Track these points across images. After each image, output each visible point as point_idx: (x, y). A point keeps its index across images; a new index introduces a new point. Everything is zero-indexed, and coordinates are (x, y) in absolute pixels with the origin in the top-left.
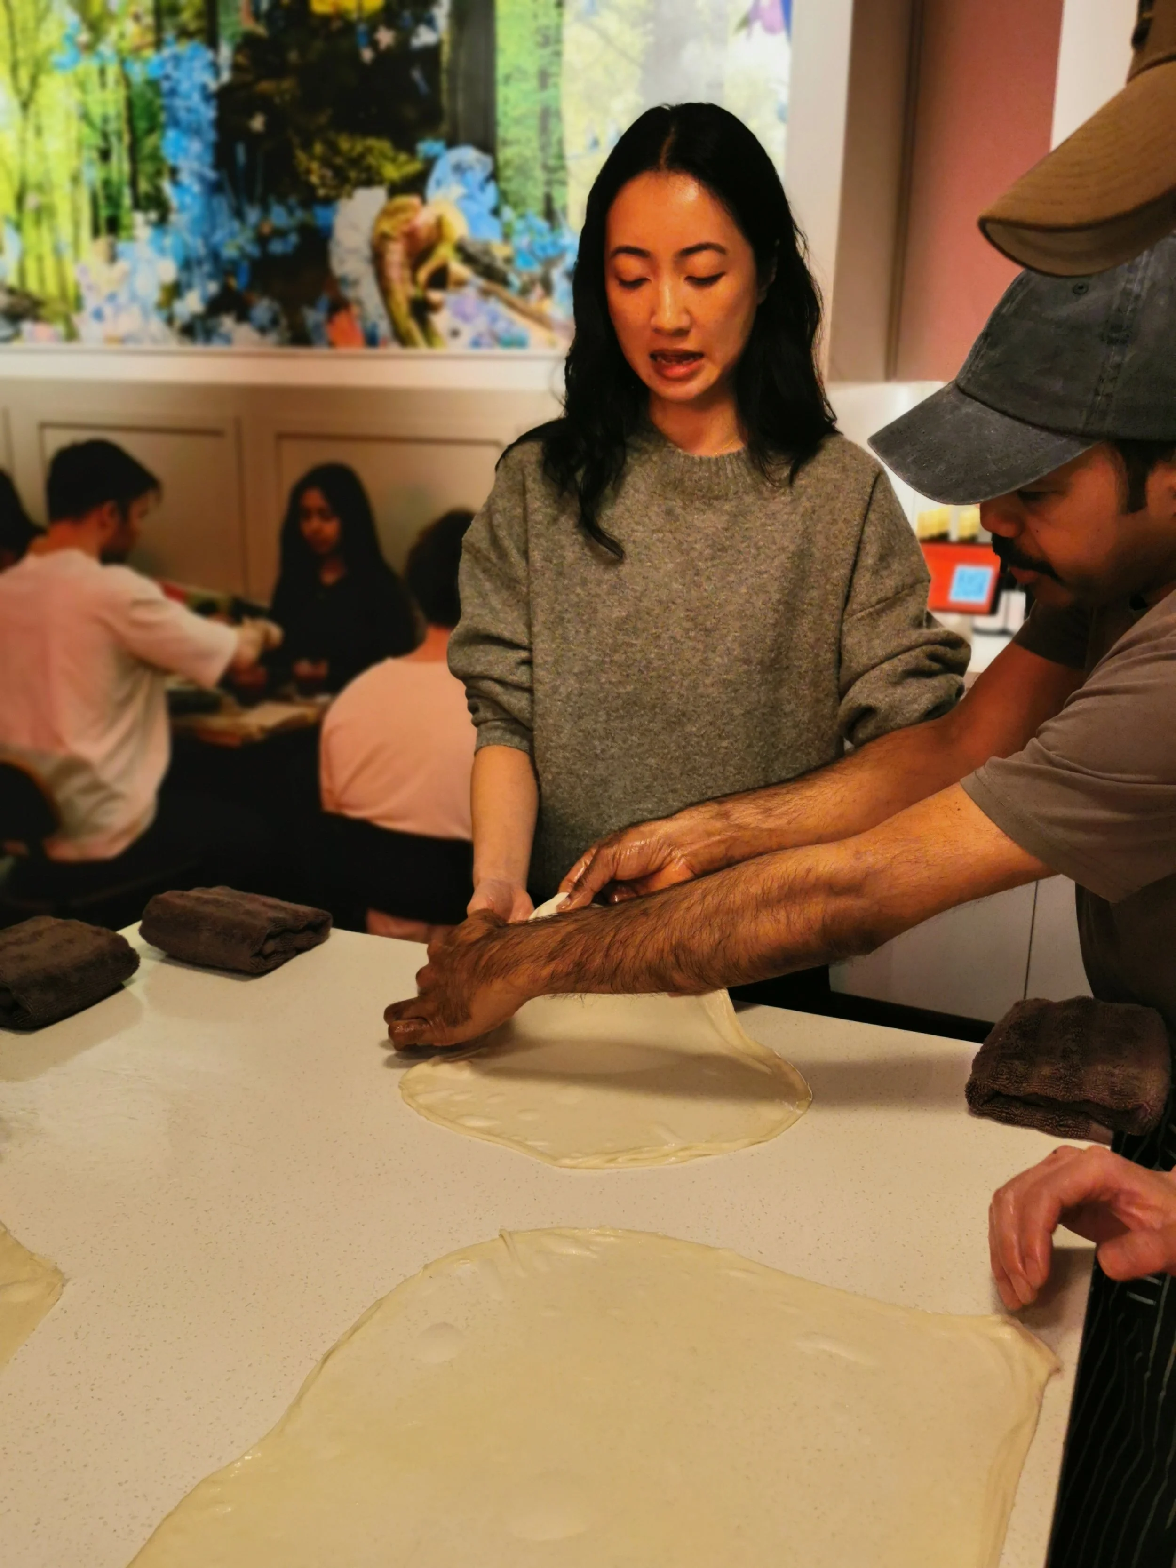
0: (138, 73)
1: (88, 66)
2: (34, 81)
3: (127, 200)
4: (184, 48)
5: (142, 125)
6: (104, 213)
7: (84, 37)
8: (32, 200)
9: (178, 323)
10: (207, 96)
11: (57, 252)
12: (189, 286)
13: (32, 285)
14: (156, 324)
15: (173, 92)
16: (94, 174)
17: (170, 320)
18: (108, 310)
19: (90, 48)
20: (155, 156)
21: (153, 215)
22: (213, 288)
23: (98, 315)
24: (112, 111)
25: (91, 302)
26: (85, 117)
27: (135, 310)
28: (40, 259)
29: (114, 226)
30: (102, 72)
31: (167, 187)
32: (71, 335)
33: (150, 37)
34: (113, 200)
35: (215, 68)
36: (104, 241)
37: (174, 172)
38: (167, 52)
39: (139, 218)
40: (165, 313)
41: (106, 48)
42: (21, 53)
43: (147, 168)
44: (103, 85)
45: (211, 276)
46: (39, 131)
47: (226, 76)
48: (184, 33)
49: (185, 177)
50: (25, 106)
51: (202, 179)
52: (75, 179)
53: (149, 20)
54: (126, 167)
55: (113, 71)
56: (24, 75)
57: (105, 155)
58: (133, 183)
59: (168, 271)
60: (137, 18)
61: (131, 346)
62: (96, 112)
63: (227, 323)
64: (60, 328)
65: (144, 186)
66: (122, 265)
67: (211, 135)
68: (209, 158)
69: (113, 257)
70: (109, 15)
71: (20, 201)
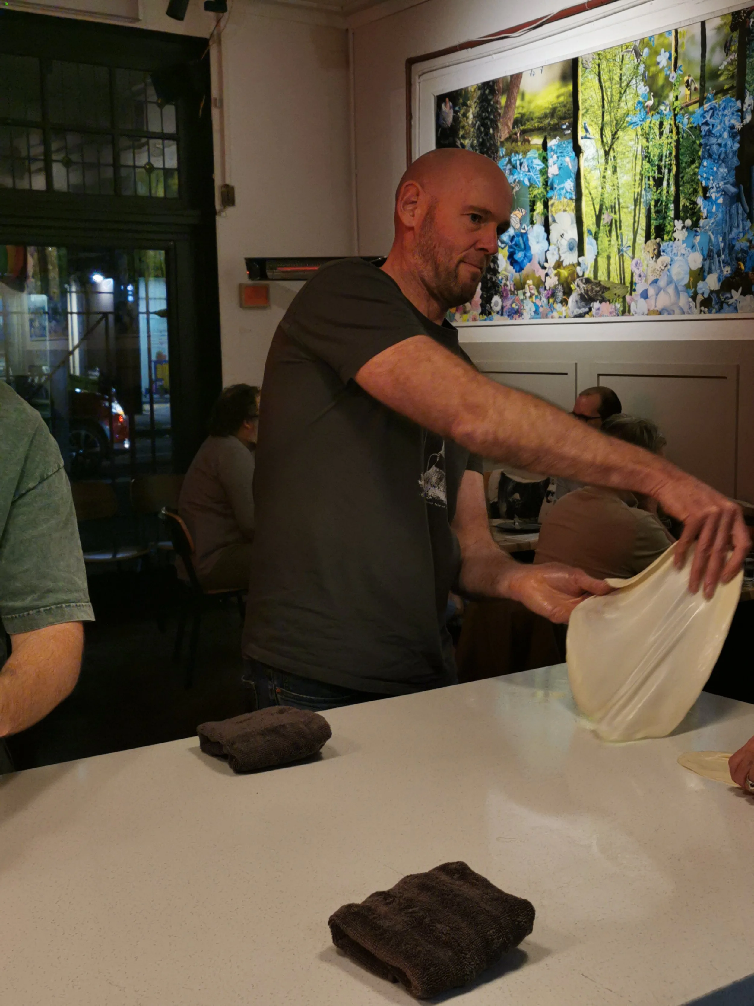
0: (685, 123)
1: (652, 122)
2: (615, 137)
3: (671, 214)
4: (719, 101)
5: (685, 159)
6: (654, 223)
7: (650, 102)
8: (606, 218)
9: (700, 298)
10: (733, 134)
11: (621, 255)
12: (710, 272)
13: (602, 277)
14: (684, 300)
15: (710, 133)
16: (650, 196)
17: (694, 298)
18: (651, 292)
19: (654, 108)
20: (693, 180)
21: (688, 222)
22: (727, 271)
23: (645, 295)
24: (665, 152)
25: (641, 286)
26: (647, 157)
27: (671, 290)
28: (609, 258)
29: (660, 231)
30: (661, 124)
31: (700, 201)
32: (626, 311)
33: (696, 97)
34: (661, 213)
35: (741, 113)
36: (652, 242)
37: (706, 190)
38: (706, 106)
39: (679, 224)
40: (691, 291)
41: (666, 108)
42: (607, 118)
43: (687, 189)
44: (661, 134)
45: (726, 263)
46: (615, 170)
47: (748, 118)
48: (721, 91)
49: (713, 194)
50: (607, 153)
51: (725, 193)
52: (636, 201)
53: (695, 84)
54: (673, 189)
55: (668, 124)
56: (608, 133)
57: (658, 183)
58: (677, 201)
59: (696, 261)
60: (688, 84)
61: (665, 317)
62: (654, 152)
63: (736, 295)
64: (619, 305)
65: (683, 202)
66: (664, 258)
67: (735, 162)
68: (732, 179)
69: (658, 253)
70: (668, 84)
71: (598, 218)
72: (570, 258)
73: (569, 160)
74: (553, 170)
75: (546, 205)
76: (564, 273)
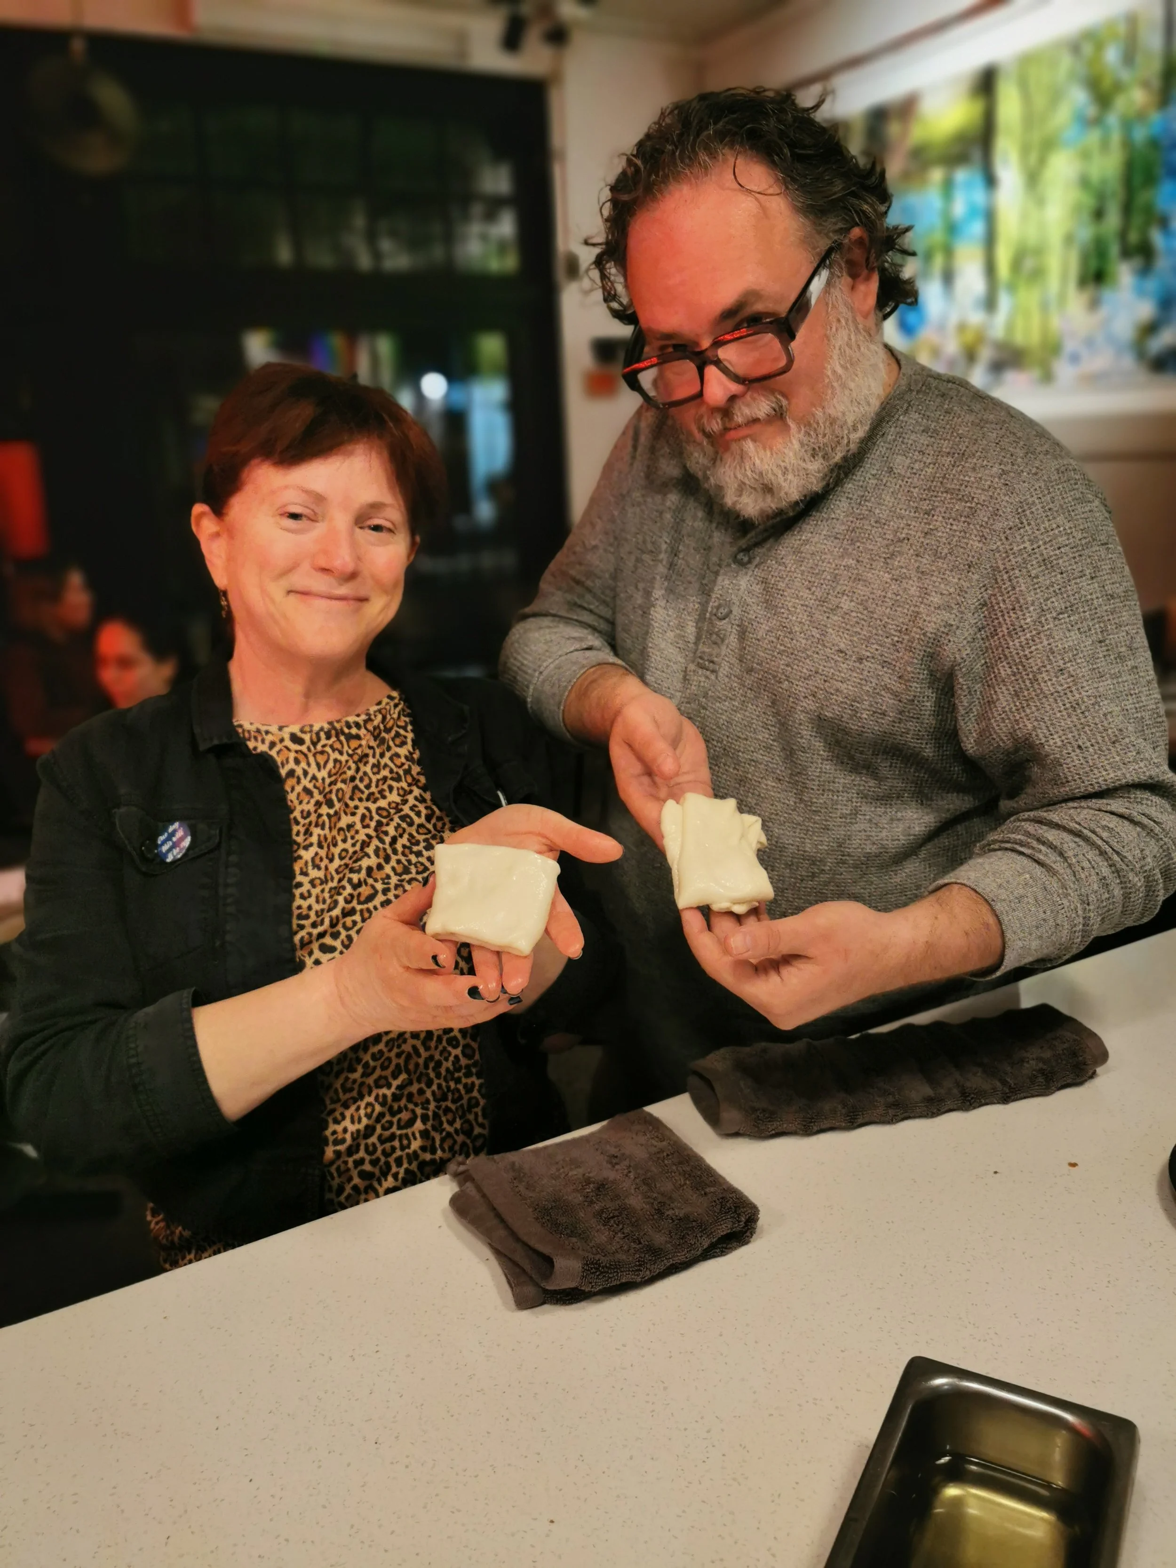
0: (1140, 134)
1: (1093, 137)
2: (1042, 161)
3: (1115, 253)
5: (1139, 179)
6: (1091, 266)
7: (1092, 111)
8: (1027, 264)
9: (1150, 357)
11: (1044, 307)
12: (1166, 324)
13: (1019, 338)
14: (1128, 362)
16: (1086, 233)
17: (1142, 356)
18: (1084, 353)
19: (1097, 122)
20: (1148, 208)
21: (1139, 263)
23: (1075, 359)
24: (1109, 174)
25: (1070, 346)
26: (1084, 182)
27: (1109, 349)
28: (1028, 316)
29: (1099, 277)
31: (1156, 235)
32: (1048, 378)
33: (1156, 100)
34: (1101, 254)
36: (1088, 290)
37: (1164, 219)
39: (1124, 267)
40: (1138, 350)
41: (1113, 119)
42: (1035, 136)
43: (1139, 220)
44: (1105, 151)
46: (1040, 202)
52: (1069, 239)
53: (1156, 83)
54: (1118, 223)
55: (1116, 137)
56: (1033, 158)
57: (1099, 214)
58: (1123, 234)
59: (1145, 310)
60: (1144, 84)
62: (1095, 177)
64: (1037, 373)
65: (1132, 237)
66: (1104, 311)
69: (1094, 304)
70: (1118, 87)
71: (1017, 264)
72: (976, 318)
73: (979, 196)
74: (959, 208)
75: (949, 252)
76: (969, 337)
